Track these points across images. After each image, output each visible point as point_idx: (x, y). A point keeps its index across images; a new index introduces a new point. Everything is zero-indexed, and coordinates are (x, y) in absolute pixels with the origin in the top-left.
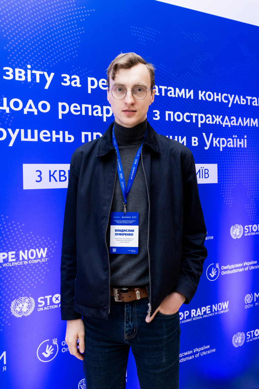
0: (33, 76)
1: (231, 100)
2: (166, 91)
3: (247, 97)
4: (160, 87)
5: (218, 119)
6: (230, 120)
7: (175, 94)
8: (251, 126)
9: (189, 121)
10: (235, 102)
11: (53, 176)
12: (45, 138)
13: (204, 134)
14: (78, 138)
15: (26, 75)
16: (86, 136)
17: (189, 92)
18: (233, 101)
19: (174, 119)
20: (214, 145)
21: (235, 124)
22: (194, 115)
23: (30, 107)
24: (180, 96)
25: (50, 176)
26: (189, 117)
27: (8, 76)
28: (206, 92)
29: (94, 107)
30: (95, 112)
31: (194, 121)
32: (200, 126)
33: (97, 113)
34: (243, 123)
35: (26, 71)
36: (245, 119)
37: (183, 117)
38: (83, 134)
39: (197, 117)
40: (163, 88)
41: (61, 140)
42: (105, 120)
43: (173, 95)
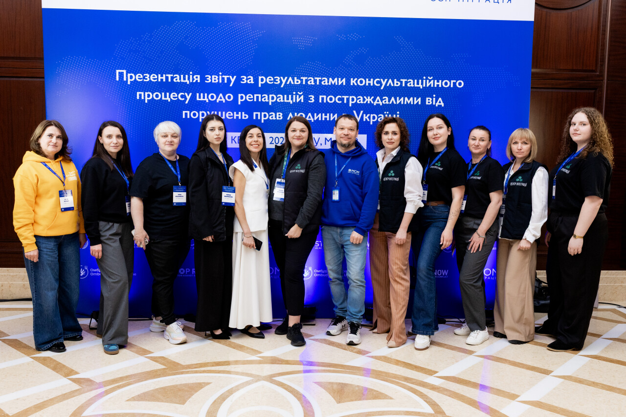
0: (223, 79)
1: (384, 83)
2: (320, 81)
3: (401, 80)
4: (315, 78)
5: (369, 100)
6: (382, 100)
7: (328, 82)
8: (405, 103)
9: (341, 102)
10: (388, 85)
11: (234, 140)
12: (229, 116)
13: (355, 112)
14: (251, 116)
15: (218, 79)
16: (257, 115)
17: (341, 80)
18: (386, 84)
19: (327, 101)
20: (364, 120)
21: (387, 103)
22: (345, 97)
23: (221, 98)
24: (333, 84)
25: (232, 140)
26: (339, 99)
27: (208, 80)
28: (358, 79)
29: (263, 96)
30: (263, 99)
31: (345, 102)
32: (350, 105)
33: (265, 99)
34: (396, 102)
35: (219, 76)
36: (398, 98)
37: (336, 99)
38: (255, 113)
39: (348, 99)
40: (318, 79)
41: (240, 118)
42: (270, 104)
43: (326, 84)
